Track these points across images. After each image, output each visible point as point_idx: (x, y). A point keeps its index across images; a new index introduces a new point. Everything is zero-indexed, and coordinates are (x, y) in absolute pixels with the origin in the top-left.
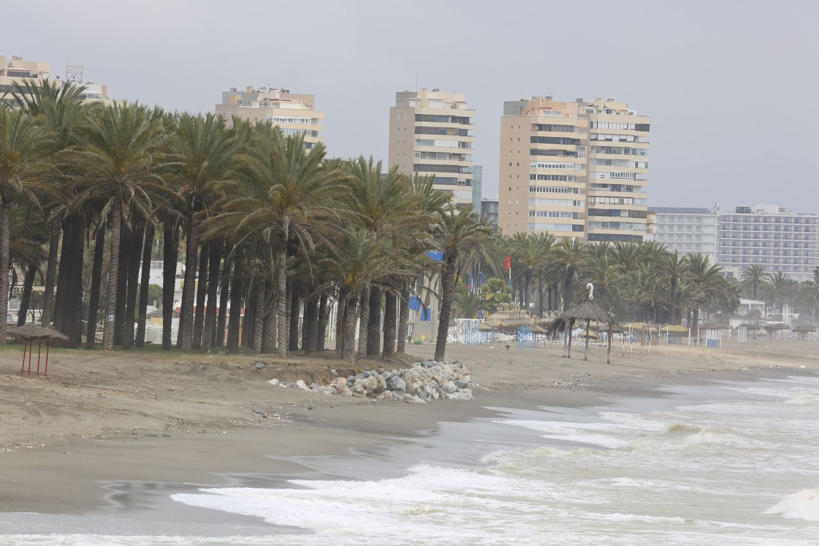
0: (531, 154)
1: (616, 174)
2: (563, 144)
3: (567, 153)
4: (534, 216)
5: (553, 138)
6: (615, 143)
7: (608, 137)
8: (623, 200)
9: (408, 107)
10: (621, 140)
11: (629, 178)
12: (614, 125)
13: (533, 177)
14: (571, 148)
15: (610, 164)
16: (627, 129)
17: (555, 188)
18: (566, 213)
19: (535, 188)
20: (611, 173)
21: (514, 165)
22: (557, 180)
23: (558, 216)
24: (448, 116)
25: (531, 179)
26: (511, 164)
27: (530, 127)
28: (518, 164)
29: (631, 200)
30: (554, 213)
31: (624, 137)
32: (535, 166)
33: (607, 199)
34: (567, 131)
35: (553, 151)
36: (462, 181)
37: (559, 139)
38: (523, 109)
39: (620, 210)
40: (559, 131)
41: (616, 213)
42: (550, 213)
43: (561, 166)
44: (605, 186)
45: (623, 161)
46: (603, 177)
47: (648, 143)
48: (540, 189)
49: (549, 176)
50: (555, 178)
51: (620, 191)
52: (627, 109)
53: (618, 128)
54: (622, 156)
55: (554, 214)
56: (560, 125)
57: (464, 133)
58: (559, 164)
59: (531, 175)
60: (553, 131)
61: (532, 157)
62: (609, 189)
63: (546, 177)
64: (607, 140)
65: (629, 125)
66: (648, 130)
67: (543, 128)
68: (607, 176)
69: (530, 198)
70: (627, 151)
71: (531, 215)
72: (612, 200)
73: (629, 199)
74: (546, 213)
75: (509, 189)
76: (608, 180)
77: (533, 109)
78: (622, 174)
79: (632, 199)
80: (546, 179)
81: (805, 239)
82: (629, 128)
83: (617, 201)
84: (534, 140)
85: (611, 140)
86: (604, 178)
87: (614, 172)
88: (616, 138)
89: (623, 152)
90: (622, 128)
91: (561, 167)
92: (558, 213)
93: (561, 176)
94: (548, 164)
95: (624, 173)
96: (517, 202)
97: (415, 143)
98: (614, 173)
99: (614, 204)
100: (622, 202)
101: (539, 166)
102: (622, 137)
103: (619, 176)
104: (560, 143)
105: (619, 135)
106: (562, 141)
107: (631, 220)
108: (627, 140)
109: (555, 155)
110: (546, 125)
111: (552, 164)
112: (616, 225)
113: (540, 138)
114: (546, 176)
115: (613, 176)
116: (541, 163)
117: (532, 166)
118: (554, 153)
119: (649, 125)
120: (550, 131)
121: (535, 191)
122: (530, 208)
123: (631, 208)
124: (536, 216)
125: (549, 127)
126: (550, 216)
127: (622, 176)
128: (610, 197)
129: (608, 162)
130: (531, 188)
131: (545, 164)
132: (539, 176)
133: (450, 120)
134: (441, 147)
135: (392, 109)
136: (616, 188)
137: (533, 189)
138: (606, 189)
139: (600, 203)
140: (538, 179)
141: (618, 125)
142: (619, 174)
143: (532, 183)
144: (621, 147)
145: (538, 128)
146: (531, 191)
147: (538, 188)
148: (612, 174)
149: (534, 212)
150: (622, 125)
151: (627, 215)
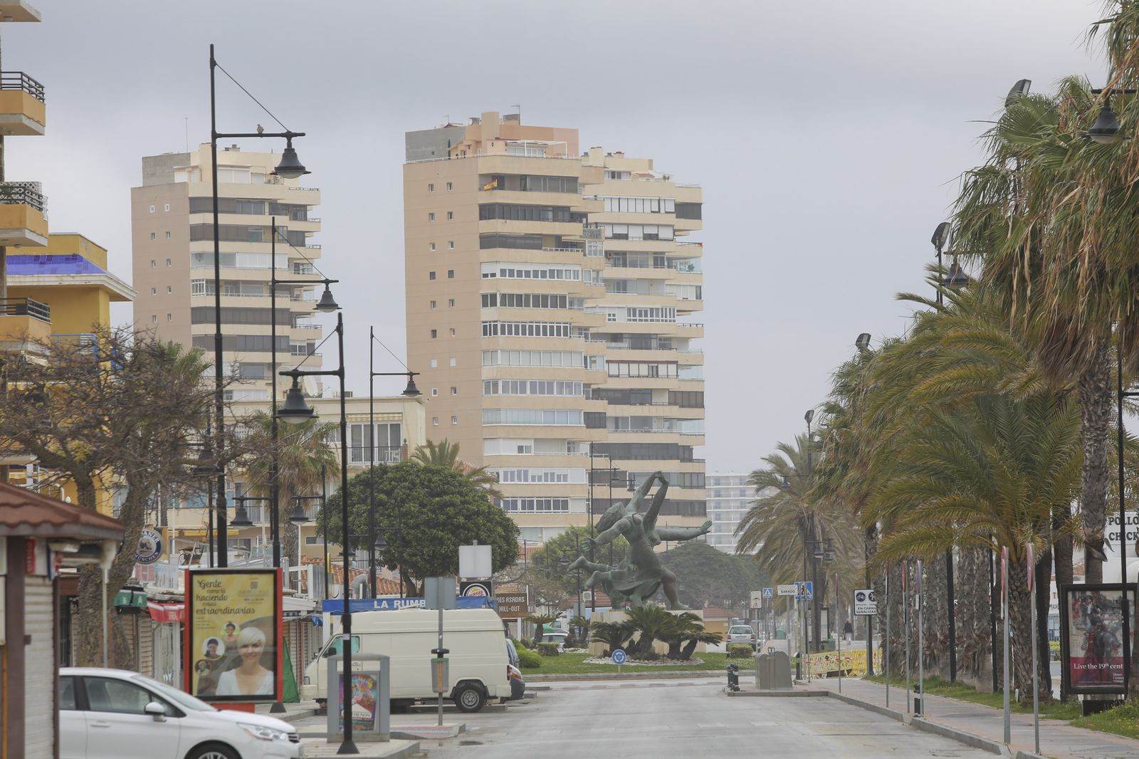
0: (482, 247)
1: (640, 312)
2: (554, 221)
3: (561, 243)
4: (496, 391)
5: (531, 207)
6: (635, 244)
7: (619, 230)
8: (657, 367)
9: (172, 185)
10: (648, 237)
11: (668, 319)
12: (632, 203)
13: (489, 300)
14: (572, 230)
15: (625, 290)
16: (659, 212)
17: (541, 325)
18: (569, 385)
19: (495, 326)
20: (629, 309)
21: (442, 275)
22: (545, 306)
23: (550, 392)
24: (262, 201)
25: (485, 305)
26: (433, 275)
27: (476, 183)
28: (451, 273)
29: (672, 368)
30: (542, 384)
31: (653, 231)
32: (493, 275)
33: (624, 367)
34: (563, 191)
35: (533, 239)
36: (298, 344)
37: (544, 208)
38: (452, 146)
39: (651, 390)
40: (545, 190)
41: (643, 396)
42: (533, 384)
43: (552, 272)
44: (616, 338)
45: (652, 282)
46: (612, 318)
47: (701, 244)
48: (508, 329)
49: (527, 296)
50: (540, 301)
51: (650, 349)
52: (651, 172)
53: (640, 209)
54: (651, 272)
55: (543, 387)
56: (545, 177)
57: (297, 239)
58: (547, 268)
59: (484, 297)
60: (531, 190)
61: (486, 254)
62: (625, 344)
63: (519, 300)
64: (617, 237)
65: (662, 203)
66: (698, 217)
67: (507, 184)
68: (622, 317)
69: (484, 352)
70: (660, 260)
71: (487, 392)
72: (634, 369)
73: (670, 366)
74: (523, 384)
75: (430, 334)
76: (622, 324)
77: (478, 143)
78: (652, 310)
79: (675, 366)
80: (519, 304)
81: (716, 508)
82: (662, 211)
83: (644, 369)
84: (487, 212)
85: (625, 237)
86: (614, 320)
87: (635, 306)
88: (636, 233)
89: (651, 262)
90: (648, 210)
91: (552, 276)
92: (550, 384)
93: (554, 297)
94: (524, 268)
95: (657, 309)
96: (453, 363)
97: (192, 262)
98: (634, 310)
99: (639, 376)
100: (654, 373)
101: (503, 272)
102: (649, 231)
103: (646, 316)
104: (545, 219)
105: (643, 225)
106: (550, 215)
107: (675, 411)
108: (660, 236)
109: (539, 247)
110: (512, 177)
111: (531, 268)
112: (643, 423)
113: (503, 206)
114: (519, 297)
115: (634, 315)
116: (507, 267)
117: (486, 276)
118: (536, 242)
119: (701, 204)
120: (525, 189)
121: (496, 333)
122: (487, 373)
123: (674, 385)
124: (500, 391)
125: (522, 182)
126: (533, 391)
127: (652, 316)
128: (629, 362)
129: (621, 286)
130: (485, 327)
131: (516, 268)
132: (503, 296)
133: (267, 210)
134: (250, 269)
135: (133, 190)
136: (641, 341)
137: (490, 329)
138: (619, 345)
139: (610, 376)
140: (503, 304)
141: (639, 204)
142: (646, 312)
143: (489, 314)
144: (647, 253)
145: (495, 184)
146: (485, 334)
147: (503, 327)
148: (632, 312)
149: (496, 385)
150: (647, 204)
151: (666, 400)
